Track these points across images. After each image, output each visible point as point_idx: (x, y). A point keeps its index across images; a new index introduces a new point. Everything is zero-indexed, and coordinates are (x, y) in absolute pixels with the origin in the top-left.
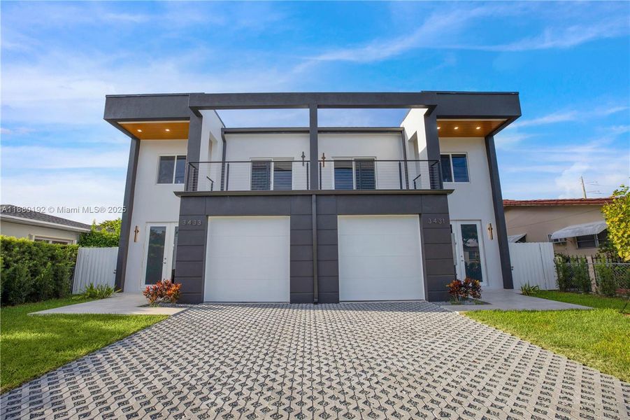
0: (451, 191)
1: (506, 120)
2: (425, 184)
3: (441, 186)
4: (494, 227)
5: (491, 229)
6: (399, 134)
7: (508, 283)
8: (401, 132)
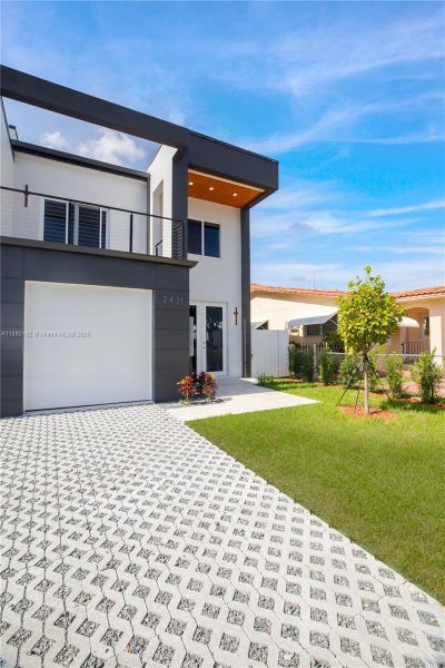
0: (195, 263)
1: (262, 191)
2: (167, 252)
3: (184, 257)
4: (239, 311)
5: (236, 313)
6: (144, 183)
7: (247, 371)
8: (146, 179)
